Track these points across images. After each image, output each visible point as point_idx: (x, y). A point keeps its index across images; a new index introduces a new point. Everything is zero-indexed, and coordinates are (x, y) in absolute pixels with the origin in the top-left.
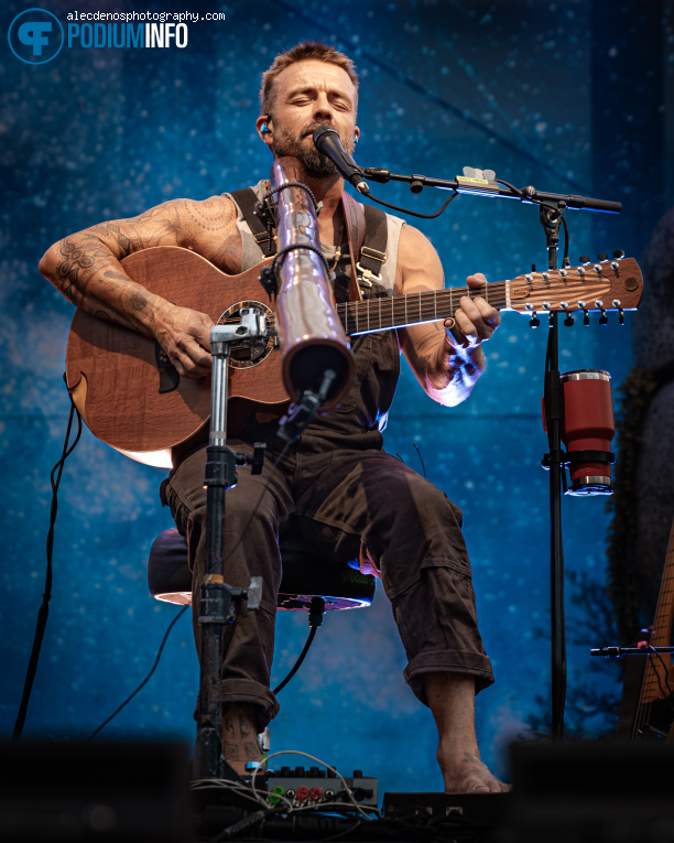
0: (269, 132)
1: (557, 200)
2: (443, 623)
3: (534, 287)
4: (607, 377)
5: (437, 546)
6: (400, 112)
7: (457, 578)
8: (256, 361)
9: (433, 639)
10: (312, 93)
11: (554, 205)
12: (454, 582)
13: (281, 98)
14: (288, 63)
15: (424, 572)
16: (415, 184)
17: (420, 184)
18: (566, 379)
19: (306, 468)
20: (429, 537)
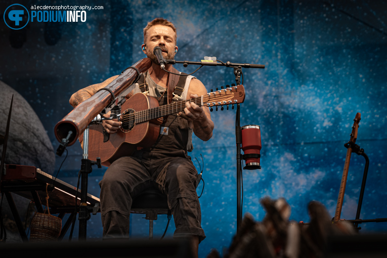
0: (145, 50)
1: (239, 65)
2: (184, 217)
3: (211, 97)
4: (258, 127)
5: (182, 190)
6: (349, 30)
7: (189, 201)
8: (131, 129)
9: (180, 223)
10: (158, 37)
11: (237, 67)
12: (188, 202)
13: (149, 38)
14: (151, 26)
15: (178, 199)
16: (185, 64)
17: (186, 64)
18: (243, 129)
19: (154, 164)
20: (180, 187)
